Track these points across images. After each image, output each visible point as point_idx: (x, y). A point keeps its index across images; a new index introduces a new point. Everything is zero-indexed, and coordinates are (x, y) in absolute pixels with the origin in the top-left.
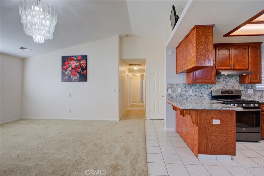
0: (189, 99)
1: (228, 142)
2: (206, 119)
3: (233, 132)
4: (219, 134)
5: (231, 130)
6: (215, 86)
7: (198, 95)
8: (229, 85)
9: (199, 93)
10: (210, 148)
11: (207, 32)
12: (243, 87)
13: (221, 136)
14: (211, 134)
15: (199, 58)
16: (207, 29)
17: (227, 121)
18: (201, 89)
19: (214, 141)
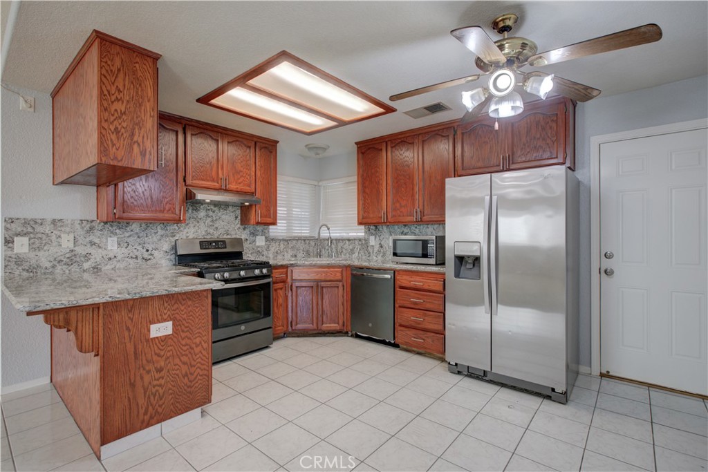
0: (107, 268)
1: (192, 374)
2: (128, 329)
3: (205, 345)
4: (169, 362)
5: (200, 343)
6: (186, 230)
7: (137, 254)
8: (219, 228)
9: (140, 248)
10: (142, 411)
11: (138, 68)
12: (247, 231)
13: (175, 365)
14: (144, 369)
15: (111, 140)
16: (138, 60)
17: (191, 322)
18: (147, 236)
19: (154, 387)
